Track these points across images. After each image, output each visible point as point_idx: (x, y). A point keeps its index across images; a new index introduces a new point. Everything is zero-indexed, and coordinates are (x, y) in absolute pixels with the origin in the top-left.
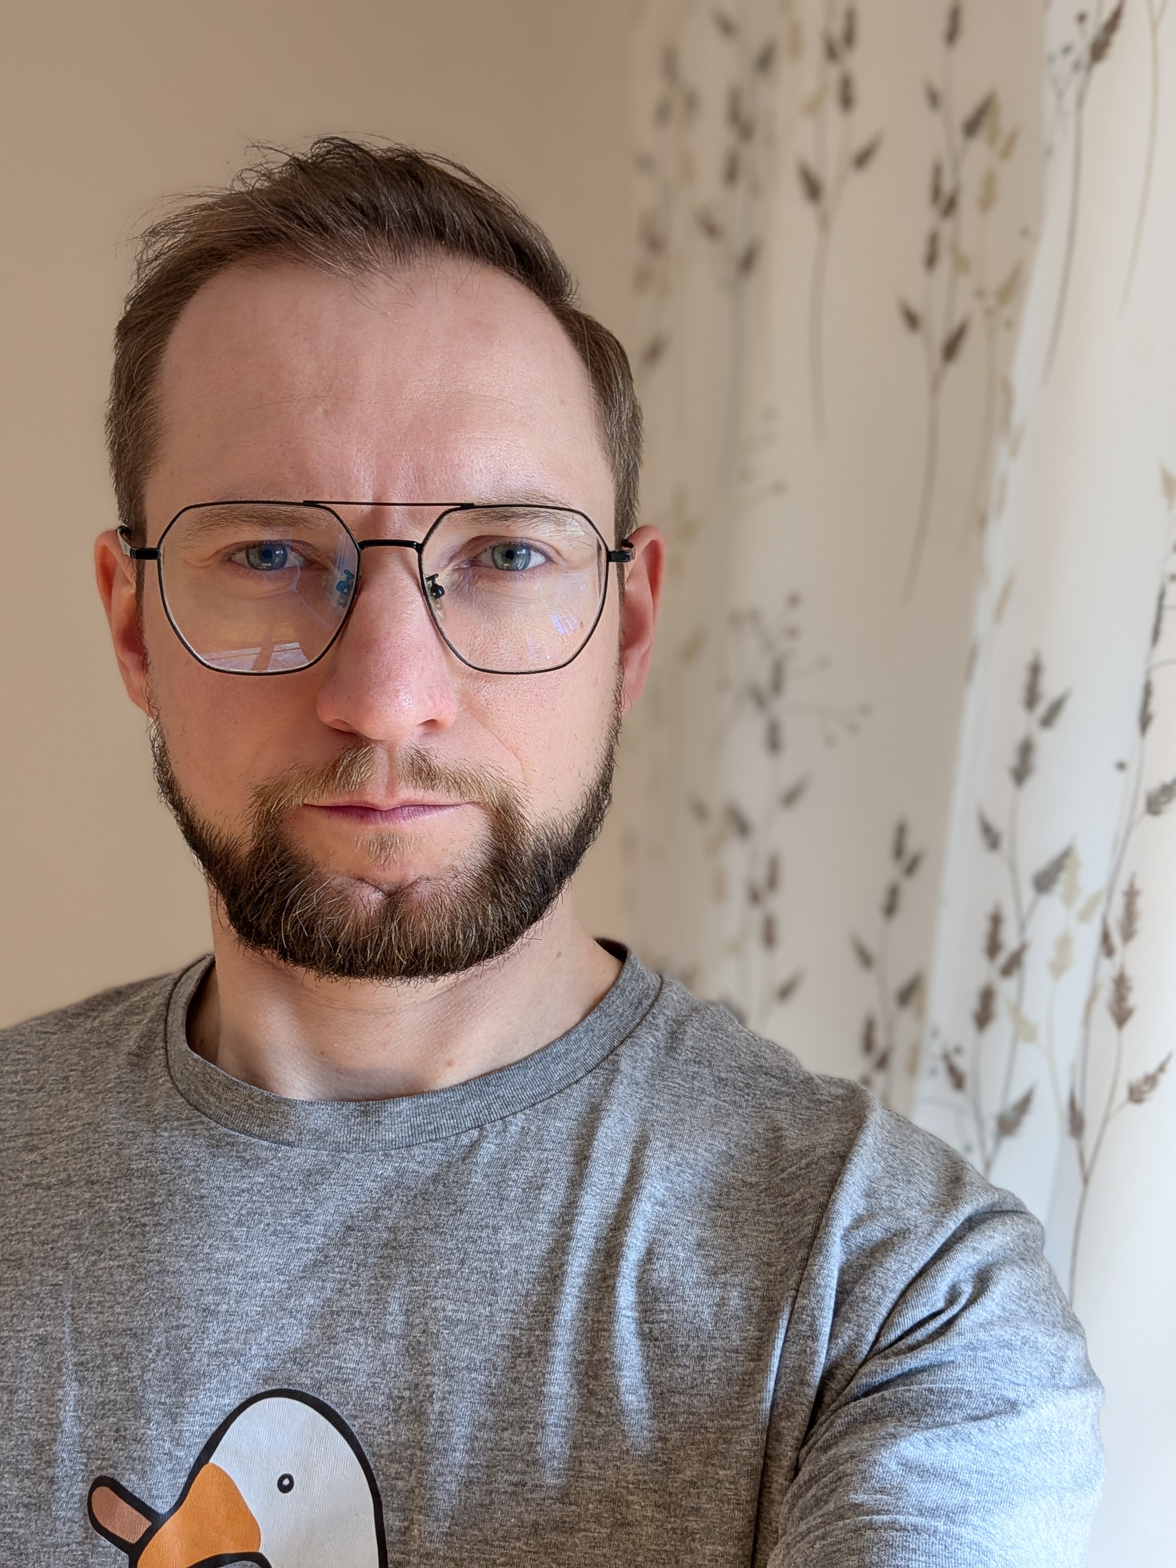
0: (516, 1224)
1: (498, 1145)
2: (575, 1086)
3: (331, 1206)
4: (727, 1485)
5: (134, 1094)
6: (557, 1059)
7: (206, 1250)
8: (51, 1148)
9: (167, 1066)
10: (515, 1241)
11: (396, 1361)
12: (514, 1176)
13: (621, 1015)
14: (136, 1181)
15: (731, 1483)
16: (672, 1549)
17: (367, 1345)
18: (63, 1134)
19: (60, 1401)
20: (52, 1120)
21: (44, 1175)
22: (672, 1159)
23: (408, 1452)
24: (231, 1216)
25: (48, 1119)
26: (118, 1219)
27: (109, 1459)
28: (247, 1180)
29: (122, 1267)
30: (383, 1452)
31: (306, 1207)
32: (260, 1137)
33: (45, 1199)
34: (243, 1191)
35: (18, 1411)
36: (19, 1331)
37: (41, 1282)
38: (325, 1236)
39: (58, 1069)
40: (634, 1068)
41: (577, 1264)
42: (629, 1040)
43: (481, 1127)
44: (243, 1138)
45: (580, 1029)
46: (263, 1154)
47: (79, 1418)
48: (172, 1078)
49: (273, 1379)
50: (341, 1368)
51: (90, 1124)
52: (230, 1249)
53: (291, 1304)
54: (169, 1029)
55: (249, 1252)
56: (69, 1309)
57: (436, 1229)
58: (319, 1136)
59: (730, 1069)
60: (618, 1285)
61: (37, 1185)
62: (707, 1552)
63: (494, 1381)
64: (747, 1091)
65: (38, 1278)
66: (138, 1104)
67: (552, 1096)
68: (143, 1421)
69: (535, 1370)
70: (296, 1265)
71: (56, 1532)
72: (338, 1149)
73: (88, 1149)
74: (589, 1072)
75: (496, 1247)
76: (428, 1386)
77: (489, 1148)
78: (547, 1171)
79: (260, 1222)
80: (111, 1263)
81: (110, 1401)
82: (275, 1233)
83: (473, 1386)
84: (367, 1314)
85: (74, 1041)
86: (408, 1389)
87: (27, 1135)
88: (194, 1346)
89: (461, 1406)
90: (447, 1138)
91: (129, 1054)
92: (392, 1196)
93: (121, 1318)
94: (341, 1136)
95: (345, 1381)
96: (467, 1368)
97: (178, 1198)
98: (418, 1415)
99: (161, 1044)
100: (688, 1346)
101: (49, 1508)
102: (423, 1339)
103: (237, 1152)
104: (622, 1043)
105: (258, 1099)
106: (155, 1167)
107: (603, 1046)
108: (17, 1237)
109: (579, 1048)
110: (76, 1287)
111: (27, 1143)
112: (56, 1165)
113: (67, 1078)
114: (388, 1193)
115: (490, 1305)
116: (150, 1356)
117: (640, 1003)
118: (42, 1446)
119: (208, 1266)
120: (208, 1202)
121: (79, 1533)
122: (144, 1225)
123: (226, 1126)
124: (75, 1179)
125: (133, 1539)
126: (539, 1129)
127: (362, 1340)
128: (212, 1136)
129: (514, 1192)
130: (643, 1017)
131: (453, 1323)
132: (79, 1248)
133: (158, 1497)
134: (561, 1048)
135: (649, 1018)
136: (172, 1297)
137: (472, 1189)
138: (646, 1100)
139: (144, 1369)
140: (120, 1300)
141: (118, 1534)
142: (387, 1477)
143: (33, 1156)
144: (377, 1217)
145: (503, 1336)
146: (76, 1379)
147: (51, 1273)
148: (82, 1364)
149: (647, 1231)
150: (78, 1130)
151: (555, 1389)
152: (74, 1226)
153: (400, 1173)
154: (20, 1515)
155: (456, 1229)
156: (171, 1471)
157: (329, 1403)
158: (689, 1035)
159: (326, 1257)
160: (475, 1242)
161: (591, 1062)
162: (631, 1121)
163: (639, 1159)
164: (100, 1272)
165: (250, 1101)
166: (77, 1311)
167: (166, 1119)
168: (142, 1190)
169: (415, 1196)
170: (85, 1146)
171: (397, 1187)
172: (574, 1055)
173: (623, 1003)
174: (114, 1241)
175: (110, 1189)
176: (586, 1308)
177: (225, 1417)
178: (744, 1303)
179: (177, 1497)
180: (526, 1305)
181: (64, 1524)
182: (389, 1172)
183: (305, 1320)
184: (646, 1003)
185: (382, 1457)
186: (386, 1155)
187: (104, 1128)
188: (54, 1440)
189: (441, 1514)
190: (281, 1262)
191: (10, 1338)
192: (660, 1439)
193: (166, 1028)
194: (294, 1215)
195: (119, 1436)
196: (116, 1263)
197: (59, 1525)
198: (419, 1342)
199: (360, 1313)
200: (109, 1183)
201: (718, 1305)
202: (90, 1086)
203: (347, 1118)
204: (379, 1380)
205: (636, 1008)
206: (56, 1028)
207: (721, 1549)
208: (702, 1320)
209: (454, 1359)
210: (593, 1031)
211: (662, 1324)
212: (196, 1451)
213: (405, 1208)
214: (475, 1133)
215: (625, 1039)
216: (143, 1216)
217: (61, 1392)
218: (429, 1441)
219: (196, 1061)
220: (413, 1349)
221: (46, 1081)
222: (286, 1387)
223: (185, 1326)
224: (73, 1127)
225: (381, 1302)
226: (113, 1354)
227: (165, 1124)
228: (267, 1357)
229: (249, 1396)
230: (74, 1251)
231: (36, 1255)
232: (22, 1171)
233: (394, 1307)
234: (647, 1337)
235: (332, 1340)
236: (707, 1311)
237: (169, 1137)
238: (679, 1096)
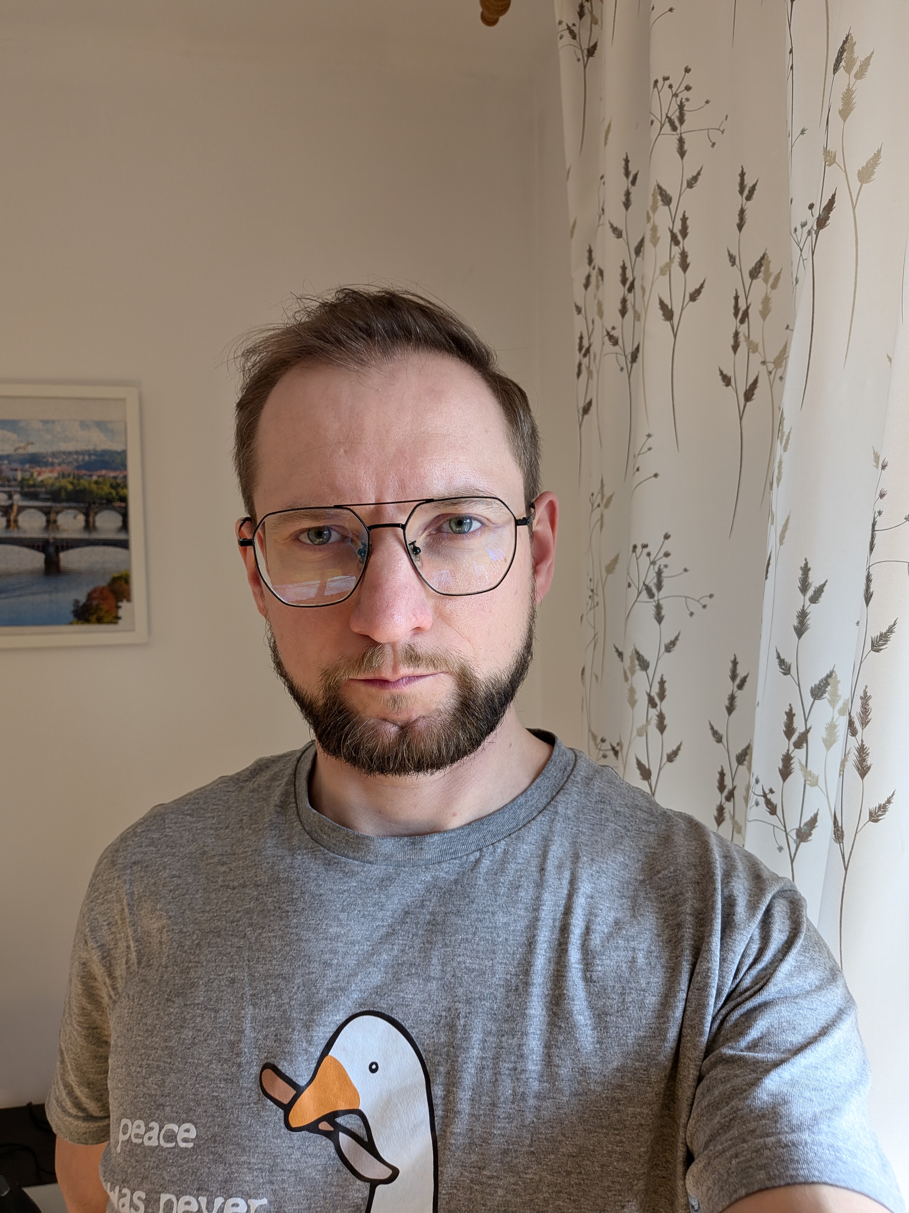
0: (505, 910)
1: (491, 861)
2: (532, 822)
3: (396, 900)
4: (642, 1072)
5: (280, 831)
6: (520, 807)
7: (324, 927)
8: (234, 864)
9: (298, 814)
10: (505, 920)
11: (436, 994)
12: (502, 880)
13: (556, 777)
14: (282, 885)
15: (644, 1070)
16: (606, 1109)
17: (419, 984)
18: (241, 855)
19: (243, 1017)
20: (234, 847)
21: (231, 881)
22: (594, 868)
23: (445, 1049)
24: (338, 906)
25: (232, 846)
26: (272, 908)
27: (271, 1053)
28: (347, 885)
29: (276, 937)
30: (431, 1049)
31: (381, 900)
32: (354, 859)
33: (232, 895)
34: (345, 891)
35: (219, 1023)
36: (219, 975)
37: (231, 946)
38: (392, 917)
39: (237, 815)
40: (567, 808)
41: (543, 935)
42: (562, 791)
43: (481, 850)
44: (344, 859)
45: (533, 787)
46: (356, 869)
47: (254, 1028)
48: (301, 822)
49: (364, 1004)
50: (404, 998)
51: (256, 850)
52: (338, 926)
53: (374, 958)
54: (297, 790)
55: (349, 928)
56: (247, 962)
57: (458, 913)
58: (387, 858)
59: (621, 806)
60: (570, 949)
61: (228, 887)
62: (629, 1112)
63: (495, 1006)
64: (631, 819)
65: (230, 943)
66: (283, 838)
67: (520, 829)
68: (290, 1030)
69: (520, 1000)
70: (377, 935)
71: (242, 1096)
72: (398, 865)
73: (255, 865)
74: (540, 812)
75: (494, 925)
76: (456, 1009)
77: (486, 863)
78: (521, 877)
79: (355, 909)
80: (270, 934)
81: (271, 1018)
82: (364, 916)
83: (483, 1009)
84: (419, 965)
85: (244, 797)
86: (445, 1011)
87: (220, 855)
88: (319, 985)
89: (476, 1021)
90: (461, 857)
91: (276, 806)
92: (431, 893)
93: (276, 967)
94: (400, 857)
95: (407, 1006)
96: (479, 998)
97: (307, 895)
98: (452, 1027)
99: (293, 800)
100: (614, 986)
101: (238, 1082)
102: (452, 981)
103: (341, 867)
104: (558, 793)
105: (352, 836)
106: (293, 877)
107: (547, 796)
108: (217, 918)
109: (533, 798)
110: (250, 949)
111: (220, 860)
112: (237, 875)
113: (242, 820)
114: (428, 891)
115: (492, 960)
116: (294, 991)
117: (565, 769)
118: (234, 1044)
119: (326, 936)
120: (324, 898)
121: (255, 1097)
122: (288, 912)
123: (333, 852)
124: (248, 883)
125: (286, 1101)
126: (514, 850)
127: (416, 981)
128: (326, 859)
129: (502, 890)
130: (568, 777)
131: (470, 970)
132: (251, 925)
133: (299, 1076)
134: (522, 800)
135: (572, 777)
136: (305, 955)
137: (478, 889)
138: (575, 828)
139: (291, 999)
140: (275, 957)
141: (277, 1097)
142: (433, 1064)
143: (224, 869)
144: (423, 906)
145: (500, 979)
146: (251, 1004)
147: (236, 940)
148: (254, 995)
149: (584, 915)
150: (249, 853)
151: (532, 1012)
152: (248, 912)
153: (436, 878)
154: (222, 1086)
155: (470, 913)
156: (307, 1060)
157: (397, 1019)
158: (596, 786)
159: (394, 930)
160: (481, 921)
161: (541, 806)
162: (567, 844)
163: (575, 869)
164: (263, 940)
165: (347, 838)
166: (251, 963)
167: (299, 848)
168: (287, 890)
169: (445, 893)
170: (253, 863)
171: (434, 887)
172: (531, 803)
173: (556, 770)
174: (271, 921)
175: (268, 889)
176: (550, 962)
177: (337, 1027)
178: (647, 961)
179: (311, 1076)
180: (513, 960)
181: (247, 1091)
182: (429, 878)
183: (382, 969)
184: (569, 769)
185: (430, 1052)
186: (426, 868)
187: (264, 853)
188: (240, 1040)
189: (466, 1087)
190: (367, 933)
191: (215, 979)
192: (598, 1042)
193: (295, 789)
194: (374, 905)
195: (277, 1038)
196: (272, 934)
197: (244, 1092)
198: (451, 983)
199: (415, 964)
200: (267, 886)
201: (631, 962)
202: (255, 826)
203: (403, 846)
204: (427, 1005)
205: (564, 772)
206: (234, 788)
207: (639, 1110)
208: (622, 971)
209: (471, 993)
210: (540, 788)
211: (598, 973)
212: (321, 1048)
213: (439, 900)
214: (478, 854)
215: (559, 791)
216: (287, 906)
217: (243, 1012)
218: (458, 1043)
219: (314, 814)
220: (447, 986)
221: (230, 822)
222: (372, 1009)
223: (313, 973)
224: (246, 852)
225: (427, 958)
226: (273, 989)
227: (299, 852)
228: (361, 991)
229: (350, 1015)
230: (249, 927)
231: (228, 929)
232: (219, 877)
233: (435, 961)
234: (588, 980)
235: (398, 980)
236: (624, 965)
237: (301, 859)
238: (593, 825)
